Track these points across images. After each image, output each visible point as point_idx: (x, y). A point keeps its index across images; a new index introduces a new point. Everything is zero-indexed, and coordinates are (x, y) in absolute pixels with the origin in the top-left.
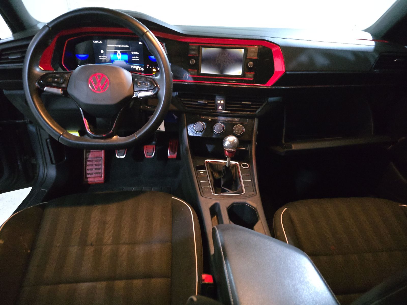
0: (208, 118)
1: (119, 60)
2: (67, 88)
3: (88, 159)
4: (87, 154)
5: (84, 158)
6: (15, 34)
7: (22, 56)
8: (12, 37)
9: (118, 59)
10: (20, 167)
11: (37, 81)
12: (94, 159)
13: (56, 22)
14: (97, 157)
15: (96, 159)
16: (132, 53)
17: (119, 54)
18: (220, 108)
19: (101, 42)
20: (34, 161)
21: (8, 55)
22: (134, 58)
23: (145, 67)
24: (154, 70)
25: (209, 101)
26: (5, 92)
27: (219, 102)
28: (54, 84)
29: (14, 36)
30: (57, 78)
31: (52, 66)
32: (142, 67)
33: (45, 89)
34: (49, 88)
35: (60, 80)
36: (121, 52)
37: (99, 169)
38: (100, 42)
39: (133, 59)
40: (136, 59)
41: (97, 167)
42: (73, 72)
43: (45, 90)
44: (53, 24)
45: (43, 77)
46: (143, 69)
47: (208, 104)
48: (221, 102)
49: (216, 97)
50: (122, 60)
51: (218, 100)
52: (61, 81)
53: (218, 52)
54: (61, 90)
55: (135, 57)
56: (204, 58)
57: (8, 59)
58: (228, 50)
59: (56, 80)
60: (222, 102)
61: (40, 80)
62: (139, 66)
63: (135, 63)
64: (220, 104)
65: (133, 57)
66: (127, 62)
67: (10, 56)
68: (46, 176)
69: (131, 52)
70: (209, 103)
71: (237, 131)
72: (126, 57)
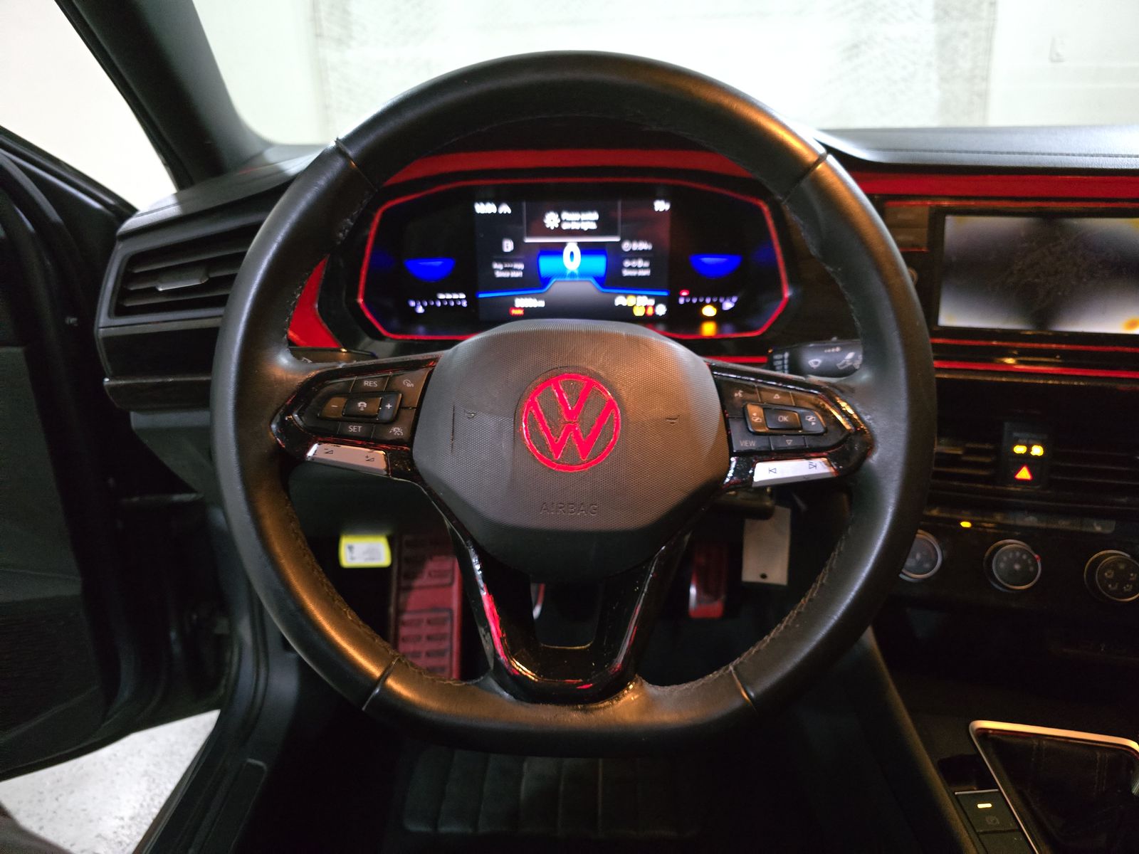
0: (957, 516)
1: (572, 275)
2: (410, 442)
3: (406, 617)
4: (402, 599)
5: (392, 610)
6: (187, 193)
7: (207, 279)
8: (174, 205)
9: (568, 272)
10: (177, 649)
11: (278, 418)
12: (425, 616)
13: (381, 131)
14: (435, 609)
15: (432, 615)
16: (627, 246)
17: (572, 254)
18: (1024, 474)
19: (505, 209)
20: (221, 627)
21: (156, 275)
22: (630, 268)
23: (671, 302)
24: (709, 311)
25: (970, 445)
26: (138, 420)
27: (1020, 449)
28: (353, 429)
29: (180, 200)
30: (368, 395)
31: (321, 315)
32: (659, 300)
33: (310, 454)
34: (330, 447)
35: (382, 404)
36: (580, 244)
37: (440, 653)
38: (500, 212)
39: (626, 273)
40: (640, 268)
41: (433, 646)
42: (436, 360)
43: (313, 459)
44: (365, 142)
45: (306, 394)
46: (661, 310)
47: (965, 458)
48: (1029, 450)
49: (1007, 425)
50: (583, 275)
51: (1017, 442)
52: (384, 408)
53: (1023, 234)
54: (382, 452)
55: (634, 263)
56: (954, 259)
57: (153, 291)
58: (1076, 222)
59: (362, 405)
60: (1037, 451)
61: (289, 412)
62: (649, 297)
63: (635, 285)
64: (1027, 460)
65: (627, 263)
66: (601, 281)
67: (162, 282)
68: (265, 690)
69: (619, 244)
70: (969, 452)
71: (1112, 581)
72: (598, 264)
